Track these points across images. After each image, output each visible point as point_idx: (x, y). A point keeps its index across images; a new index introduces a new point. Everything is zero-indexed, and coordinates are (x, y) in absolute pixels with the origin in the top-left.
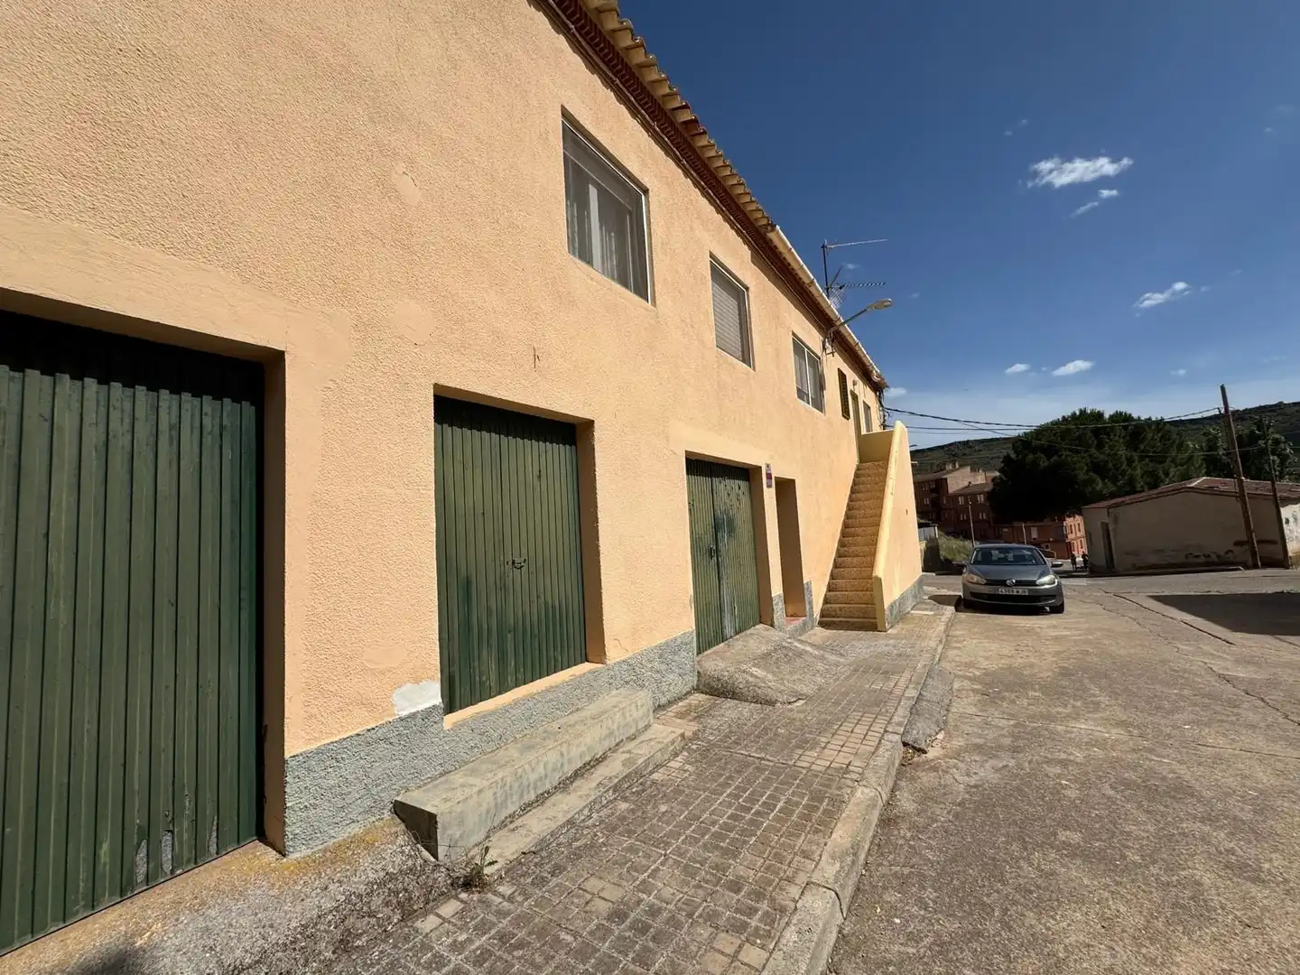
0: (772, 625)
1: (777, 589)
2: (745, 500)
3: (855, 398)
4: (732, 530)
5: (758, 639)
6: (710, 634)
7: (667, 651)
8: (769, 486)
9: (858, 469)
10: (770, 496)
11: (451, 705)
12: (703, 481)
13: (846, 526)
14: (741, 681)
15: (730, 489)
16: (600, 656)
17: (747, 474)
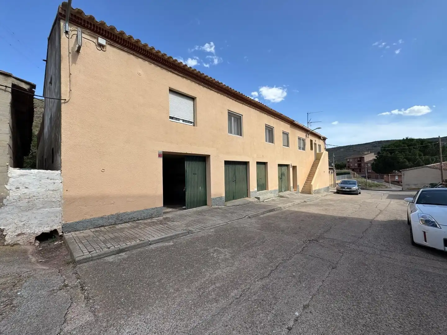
0: (290, 191)
1: (292, 185)
2: (287, 170)
3: (315, 144)
4: (284, 175)
5: (288, 192)
6: (280, 190)
7: (275, 191)
8: (291, 168)
9: (314, 161)
10: (291, 169)
11: (258, 191)
12: (280, 167)
13: (309, 174)
14: (284, 196)
15: (284, 168)
16: (268, 190)
17: (287, 166)
